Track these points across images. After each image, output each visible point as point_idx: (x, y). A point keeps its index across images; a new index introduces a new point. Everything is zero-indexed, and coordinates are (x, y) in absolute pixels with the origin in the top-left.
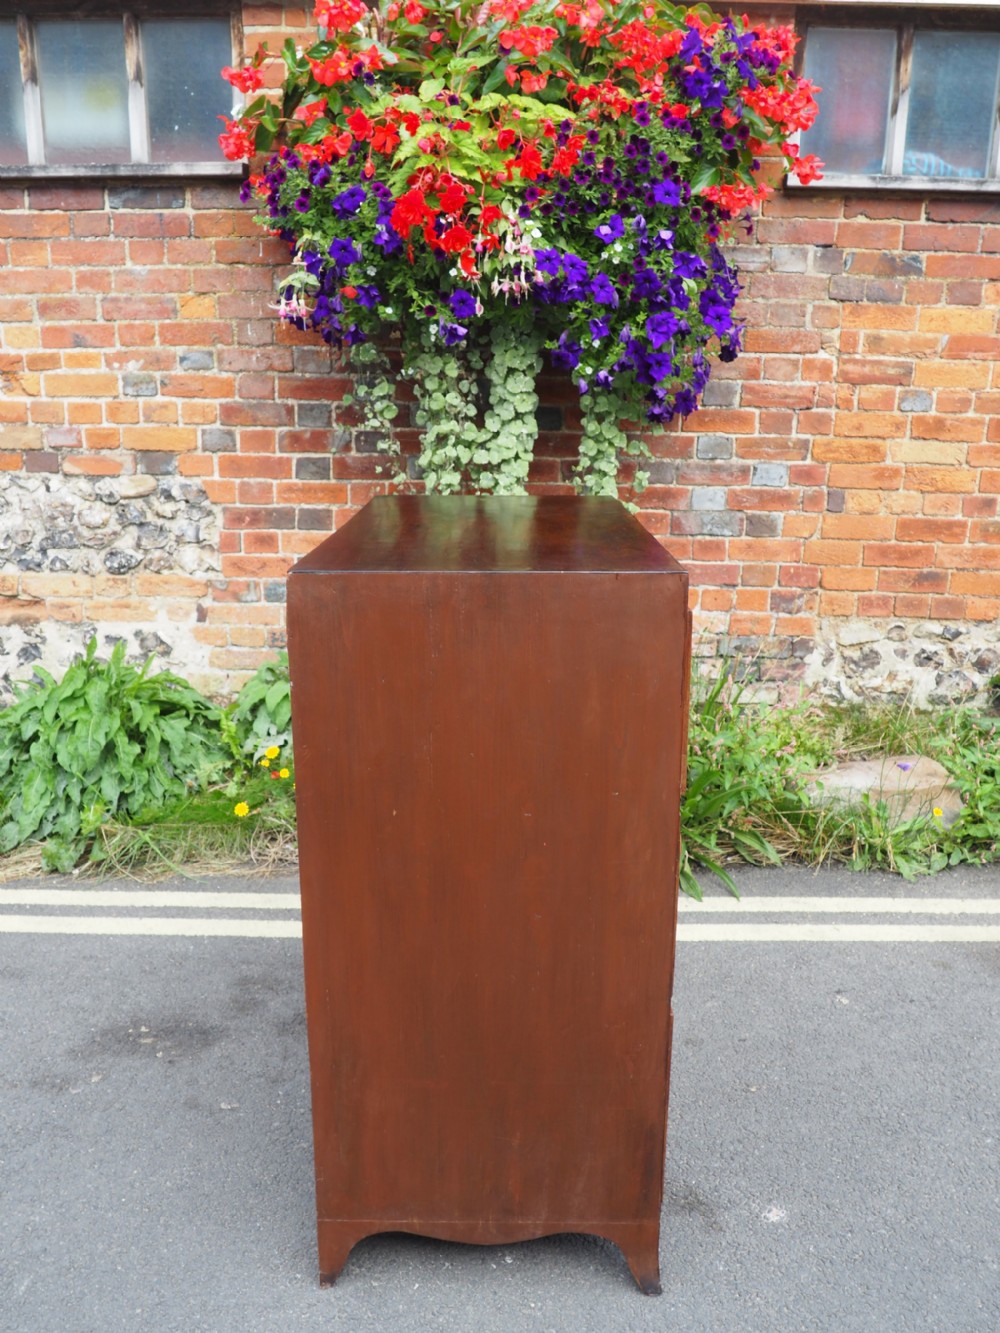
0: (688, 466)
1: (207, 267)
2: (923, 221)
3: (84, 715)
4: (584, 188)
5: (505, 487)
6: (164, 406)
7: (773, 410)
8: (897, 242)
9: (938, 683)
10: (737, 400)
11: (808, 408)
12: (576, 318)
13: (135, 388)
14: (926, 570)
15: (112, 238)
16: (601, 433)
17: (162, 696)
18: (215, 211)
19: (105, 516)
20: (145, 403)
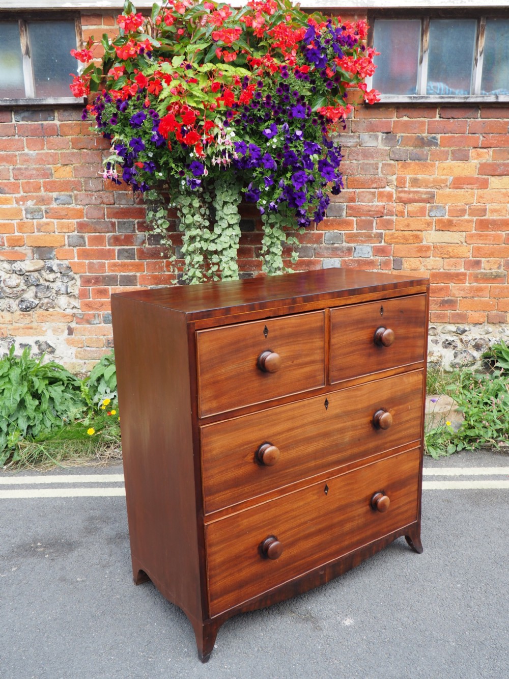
0: (320, 248)
1: (67, 151)
2: (437, 118)
3: (8, 386)
4: (256, 110)
5: (225, 262)
6: (47, 224)
7: (363, 218)
8: (425, 130)
9: (455, 357)
10: (344, 213)
11: (381, 217)
12: (257, 176)
13: (32, 215)
14: (446, 298)
15: (17, 137)
16: (272, 233)
17: (50, 375)
18: (70, 122)
19: (18, 281)
20: (37, 222)
